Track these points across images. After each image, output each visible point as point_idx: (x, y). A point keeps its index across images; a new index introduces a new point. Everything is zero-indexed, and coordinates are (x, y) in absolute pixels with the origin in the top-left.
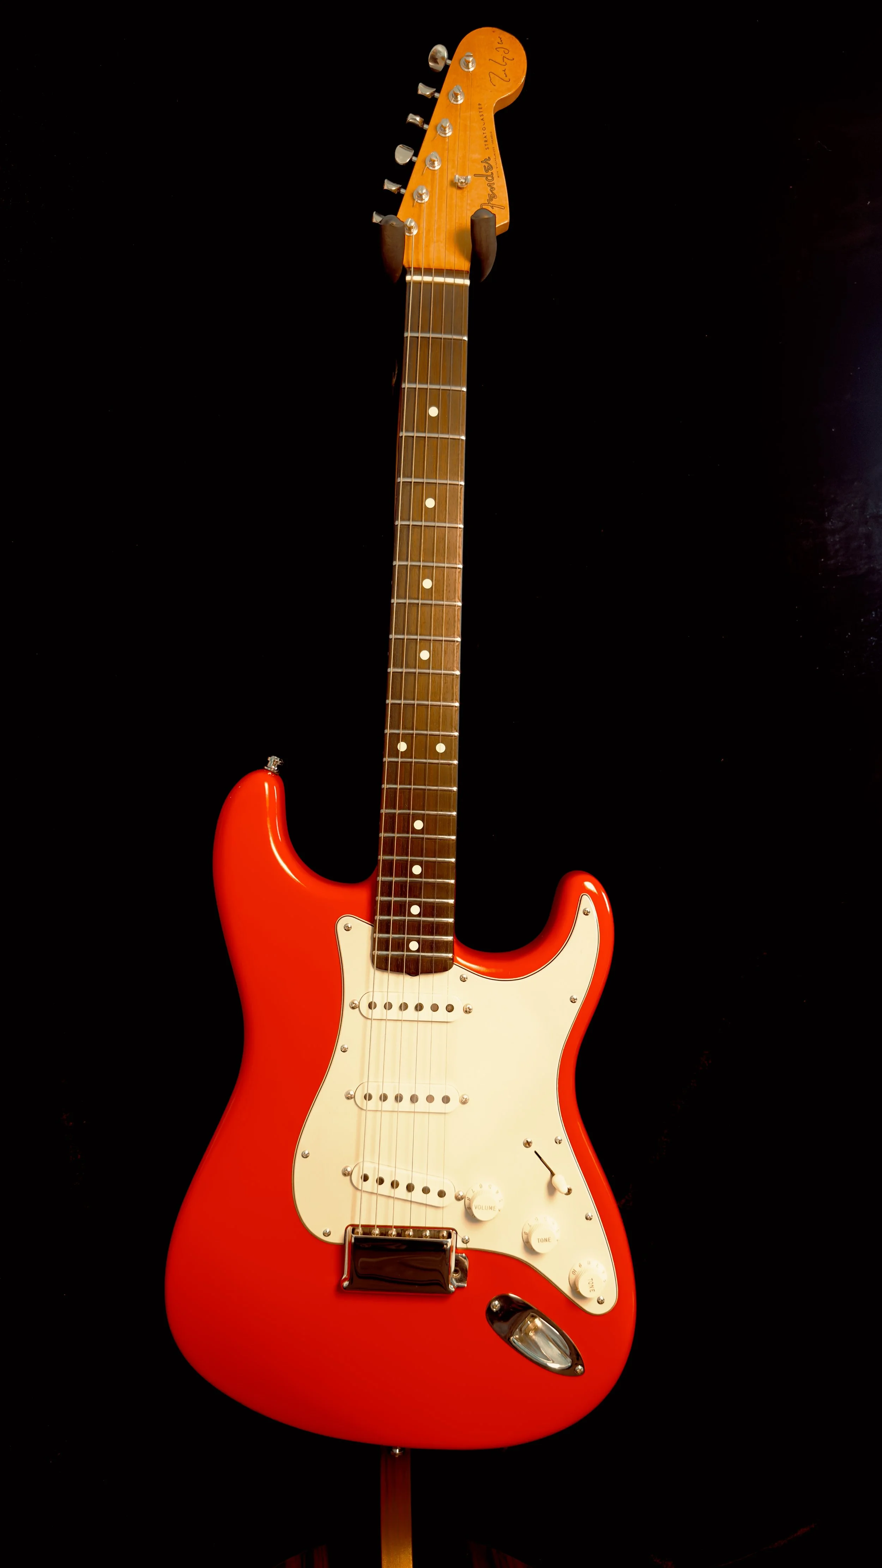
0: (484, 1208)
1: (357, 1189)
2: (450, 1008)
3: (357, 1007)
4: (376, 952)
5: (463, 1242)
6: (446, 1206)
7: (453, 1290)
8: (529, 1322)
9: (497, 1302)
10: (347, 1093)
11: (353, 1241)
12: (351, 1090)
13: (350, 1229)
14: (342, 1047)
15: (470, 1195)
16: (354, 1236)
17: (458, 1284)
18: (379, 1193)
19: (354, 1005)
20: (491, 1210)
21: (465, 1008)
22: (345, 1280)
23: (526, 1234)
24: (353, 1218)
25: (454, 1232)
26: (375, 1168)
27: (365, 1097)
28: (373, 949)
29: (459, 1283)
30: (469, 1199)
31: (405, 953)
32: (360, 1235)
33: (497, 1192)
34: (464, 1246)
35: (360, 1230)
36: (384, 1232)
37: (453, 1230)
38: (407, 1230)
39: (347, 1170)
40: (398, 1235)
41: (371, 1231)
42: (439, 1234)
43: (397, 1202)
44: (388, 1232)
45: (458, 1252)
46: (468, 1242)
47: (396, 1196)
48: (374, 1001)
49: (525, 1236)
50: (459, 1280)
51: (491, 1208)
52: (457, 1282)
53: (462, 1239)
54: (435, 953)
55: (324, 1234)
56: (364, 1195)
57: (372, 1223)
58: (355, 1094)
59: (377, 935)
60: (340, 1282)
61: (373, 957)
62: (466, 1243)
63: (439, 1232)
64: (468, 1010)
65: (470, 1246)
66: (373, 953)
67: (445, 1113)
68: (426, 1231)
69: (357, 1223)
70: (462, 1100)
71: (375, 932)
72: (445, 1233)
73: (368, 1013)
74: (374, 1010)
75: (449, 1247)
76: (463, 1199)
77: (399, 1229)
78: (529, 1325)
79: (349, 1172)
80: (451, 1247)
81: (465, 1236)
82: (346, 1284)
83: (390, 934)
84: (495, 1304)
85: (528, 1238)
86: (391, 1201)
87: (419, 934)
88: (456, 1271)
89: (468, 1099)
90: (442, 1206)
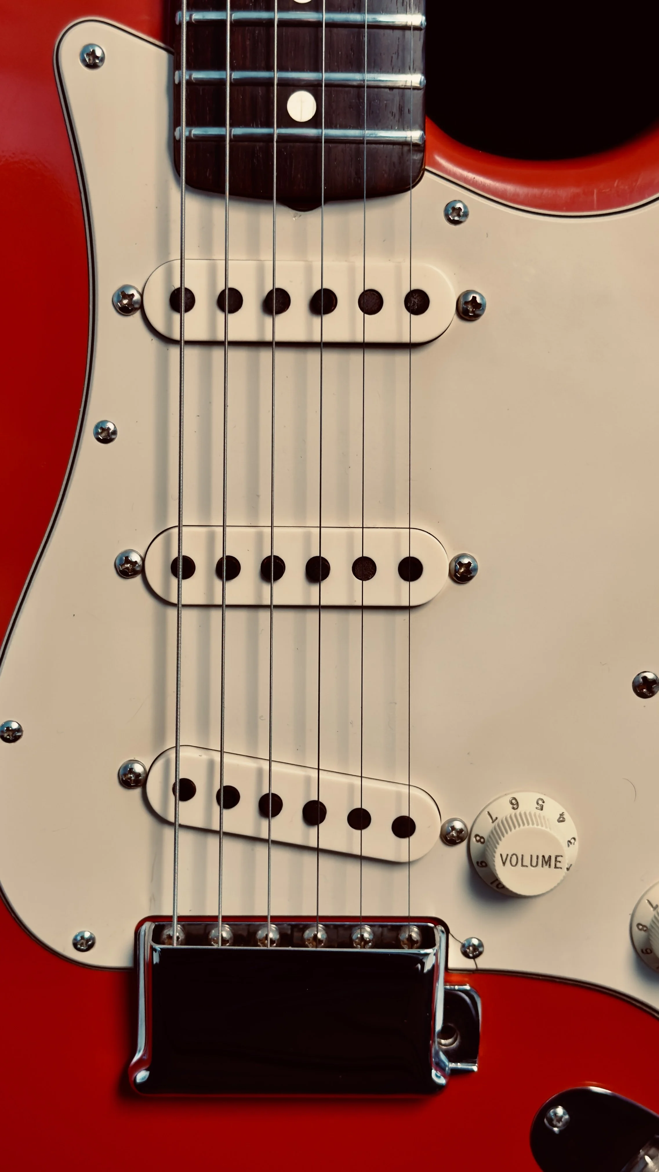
0: (527, 862)
1: (162, 820)
2: (415, 300)
3: (135, 310)
4: (184, 132)
5: (465, 954)
6: (415, 862)
7: (442, 1081)
8: (647, 1159)
9: (560, 1111)
10: (121, 559)
11: (156, 959)
12: (132, 551)
13: (148, 928)
14: (97, 427)
15: (484, 828)
16: (158, 947)
17: (453, 1065)
18: (225, 829)
19: (125, 302)
20: (546, 867)
21: (462, 301)
22: (140, 1064)
23: (642, 927)
24: (155, 898)
25: (440, 928)
26: (211, 763)
27: (174, 570)
28: (175, 122)
29: (456, 1061)
30: (481, 840)
31: (276, 131)
32: (175, 946)
33: (561, 819)
34: (469, 964)
35: (176, 931)
36: (245, 933)
37: (438, 921)
38: (306, 927)
39: (131, 771)
40: (284, 939)
41: (209, 933)
42: (398, 934)
43: (277, 853)
44: (255, 933)
45: (454, 978)
46: (480, 953)
47: (274, 837)
48: (187, 285)
49: (639, 935)
50: (452, 1056)
51: (547, 861)
52: (451, 1060)
53: (463, 946)
54: (369, 128)
55: (75, 945)
56: (184, 837)
57: (211, 911)
58: (143, 560)
59: (184, 75)
60: (128, 1071)
61: (174, 145)
62: (474, 957)
63: (398, 929)
64: (470, 308)
65: (484, 963)
66: (177, 134)
67: (409, 608)
68: (361, 927)
69: (167, 911)
70: (456, 571)
71: (175, 66)
72: (415, 933)
73: (169, 323)
74: (188, 316)
75: (428, 967)
76: (462, 840)
77: (285, 924)
78: (647, 1164)
79: (138, 775)
80: (435, 968)
81: (469, 940)
82: (142, 1076)
83: (225, 69)
84: (555, 1114)
85: (648, 941)
86: (261, 850)
87: (317, 69)
88: (445, 1033)
89: (475, 569)
90: (405, 859)
